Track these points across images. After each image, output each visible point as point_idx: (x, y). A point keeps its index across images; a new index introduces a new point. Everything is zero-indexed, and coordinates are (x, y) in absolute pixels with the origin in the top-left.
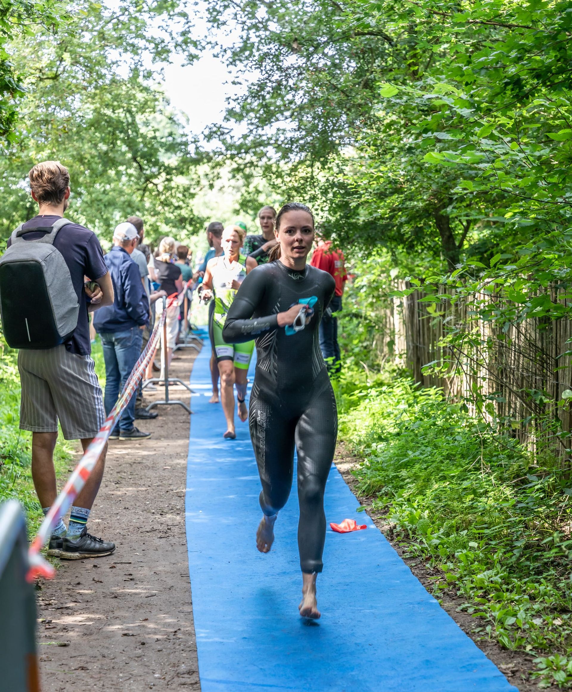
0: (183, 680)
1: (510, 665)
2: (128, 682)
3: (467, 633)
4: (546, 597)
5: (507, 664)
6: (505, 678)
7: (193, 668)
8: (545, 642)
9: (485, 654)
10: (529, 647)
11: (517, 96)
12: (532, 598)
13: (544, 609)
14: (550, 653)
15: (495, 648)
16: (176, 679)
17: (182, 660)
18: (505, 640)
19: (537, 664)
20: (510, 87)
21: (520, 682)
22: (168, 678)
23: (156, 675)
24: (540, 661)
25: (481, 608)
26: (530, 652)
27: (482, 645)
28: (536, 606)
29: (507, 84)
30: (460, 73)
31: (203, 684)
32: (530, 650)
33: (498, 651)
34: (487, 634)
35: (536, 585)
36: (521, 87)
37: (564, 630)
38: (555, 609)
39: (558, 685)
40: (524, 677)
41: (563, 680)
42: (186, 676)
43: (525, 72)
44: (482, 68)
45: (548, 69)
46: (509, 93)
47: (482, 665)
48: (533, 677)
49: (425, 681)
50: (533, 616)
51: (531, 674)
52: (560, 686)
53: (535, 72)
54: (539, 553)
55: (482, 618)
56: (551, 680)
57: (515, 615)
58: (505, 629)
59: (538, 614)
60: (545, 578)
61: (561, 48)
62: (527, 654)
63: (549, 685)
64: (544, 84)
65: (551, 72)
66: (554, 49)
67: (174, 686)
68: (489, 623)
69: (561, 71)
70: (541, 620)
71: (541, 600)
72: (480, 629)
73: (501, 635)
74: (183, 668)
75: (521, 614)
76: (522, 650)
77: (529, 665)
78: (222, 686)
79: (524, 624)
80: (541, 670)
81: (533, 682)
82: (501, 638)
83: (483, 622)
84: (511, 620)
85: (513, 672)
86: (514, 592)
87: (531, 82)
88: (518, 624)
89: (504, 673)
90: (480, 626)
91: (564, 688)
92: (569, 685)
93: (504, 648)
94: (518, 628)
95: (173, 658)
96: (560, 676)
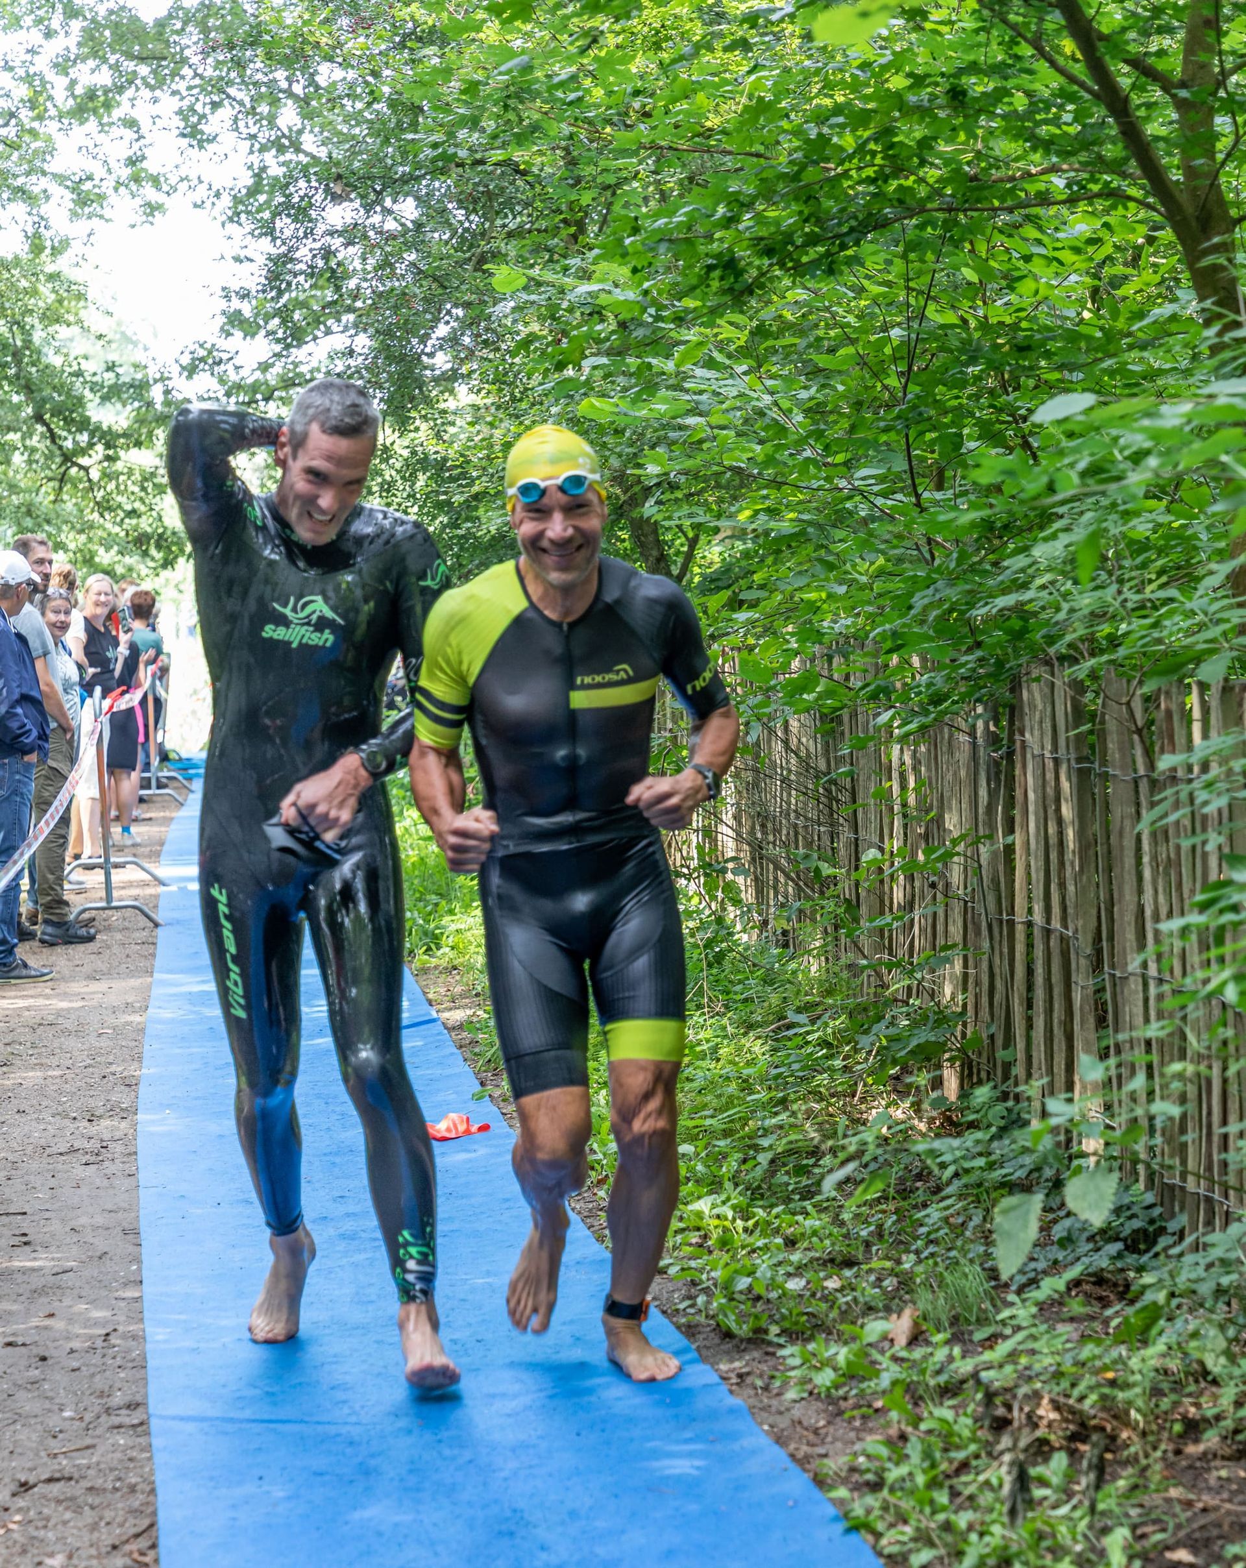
0: (116, 1420)
1: (737, 1364)
2: (12, 1428)
4: (815, 1240)
5: (731, 1361)
6: (724, 1387)
7: (139, 1398)
8: (804, 1318)
9: (695, 1346)
10: (774, 1329)
11: (731, 290)
12: (791, 1243)
13: (812, 1260)
14: (811, 1338)
15: (712, 1335)
16: (104, 1418)
17: (118, 1385)
18: (731, 1322)
19: (784, 1358)
20: (717, 273)
21: (752, 1392)
22: (88, 1417)
23: (67, 1414)
24: (791, 1353)
25: (693, 1264)
26: (776, 1340)
27: (689, 1331)
28: (796, 1257)
29: (710, 268)
30: (620, 251)
31: (155, 1424)
32: (778, 1335)
33: (717, 1341)
34: (699, 1311)
35: (800, 1218)
36: (739, 273)
37: (844, 1296)
38: (832, 1261)
39: (819, 1394)
40: (759, 1383)
41: (828, 1384)
42: (124, 1412)
43: (745, 244)
44: (661, 240)
45: (788, 238)
46: (715, 284)
48: (777, 1383)
50: (789, 1275)
51: (773, 1377)
52: (823, 1396)
53: (763, 244)
54: (811, 1161)
55: (694, 1283)
56: (809, 1387)
57: (751, 1274)
58: (732, 1298)
59: (799, 1271)
60: (814, 1206)
61: (809, 198)
62: (770, 1343)
63: (805, 1395)
64: (782, 265)
65: (793, 242)
66: (796, 199)
67: (98, 1432)
68: (706, 1291)
69: (812, 240)
70: (803, 1283)
71: (806, 1244)
72: (687, 1303)
73: (721, 1309)
74: (118, 1399)
75: (764, 1273)
76: (762, 1336)
77: (772, 1362)
78: (190, 1427)
79: (769, 1290)
80: (793, 1368)
81: (775, 1391)
82: (721, 1317)
83: (694, 1291)
84: (743, 1283)
85: (741, 1376)
86: (758, 1233)
87: (757, 262)
88: (759, 1289)
89: (724, 1379)
90: (690, 1297)
91: (830, 1399)
92: (841, 1392)
93: (728, 1335)
94: (758, 1298)
95: (99, 1383)
96: (824, 1378)
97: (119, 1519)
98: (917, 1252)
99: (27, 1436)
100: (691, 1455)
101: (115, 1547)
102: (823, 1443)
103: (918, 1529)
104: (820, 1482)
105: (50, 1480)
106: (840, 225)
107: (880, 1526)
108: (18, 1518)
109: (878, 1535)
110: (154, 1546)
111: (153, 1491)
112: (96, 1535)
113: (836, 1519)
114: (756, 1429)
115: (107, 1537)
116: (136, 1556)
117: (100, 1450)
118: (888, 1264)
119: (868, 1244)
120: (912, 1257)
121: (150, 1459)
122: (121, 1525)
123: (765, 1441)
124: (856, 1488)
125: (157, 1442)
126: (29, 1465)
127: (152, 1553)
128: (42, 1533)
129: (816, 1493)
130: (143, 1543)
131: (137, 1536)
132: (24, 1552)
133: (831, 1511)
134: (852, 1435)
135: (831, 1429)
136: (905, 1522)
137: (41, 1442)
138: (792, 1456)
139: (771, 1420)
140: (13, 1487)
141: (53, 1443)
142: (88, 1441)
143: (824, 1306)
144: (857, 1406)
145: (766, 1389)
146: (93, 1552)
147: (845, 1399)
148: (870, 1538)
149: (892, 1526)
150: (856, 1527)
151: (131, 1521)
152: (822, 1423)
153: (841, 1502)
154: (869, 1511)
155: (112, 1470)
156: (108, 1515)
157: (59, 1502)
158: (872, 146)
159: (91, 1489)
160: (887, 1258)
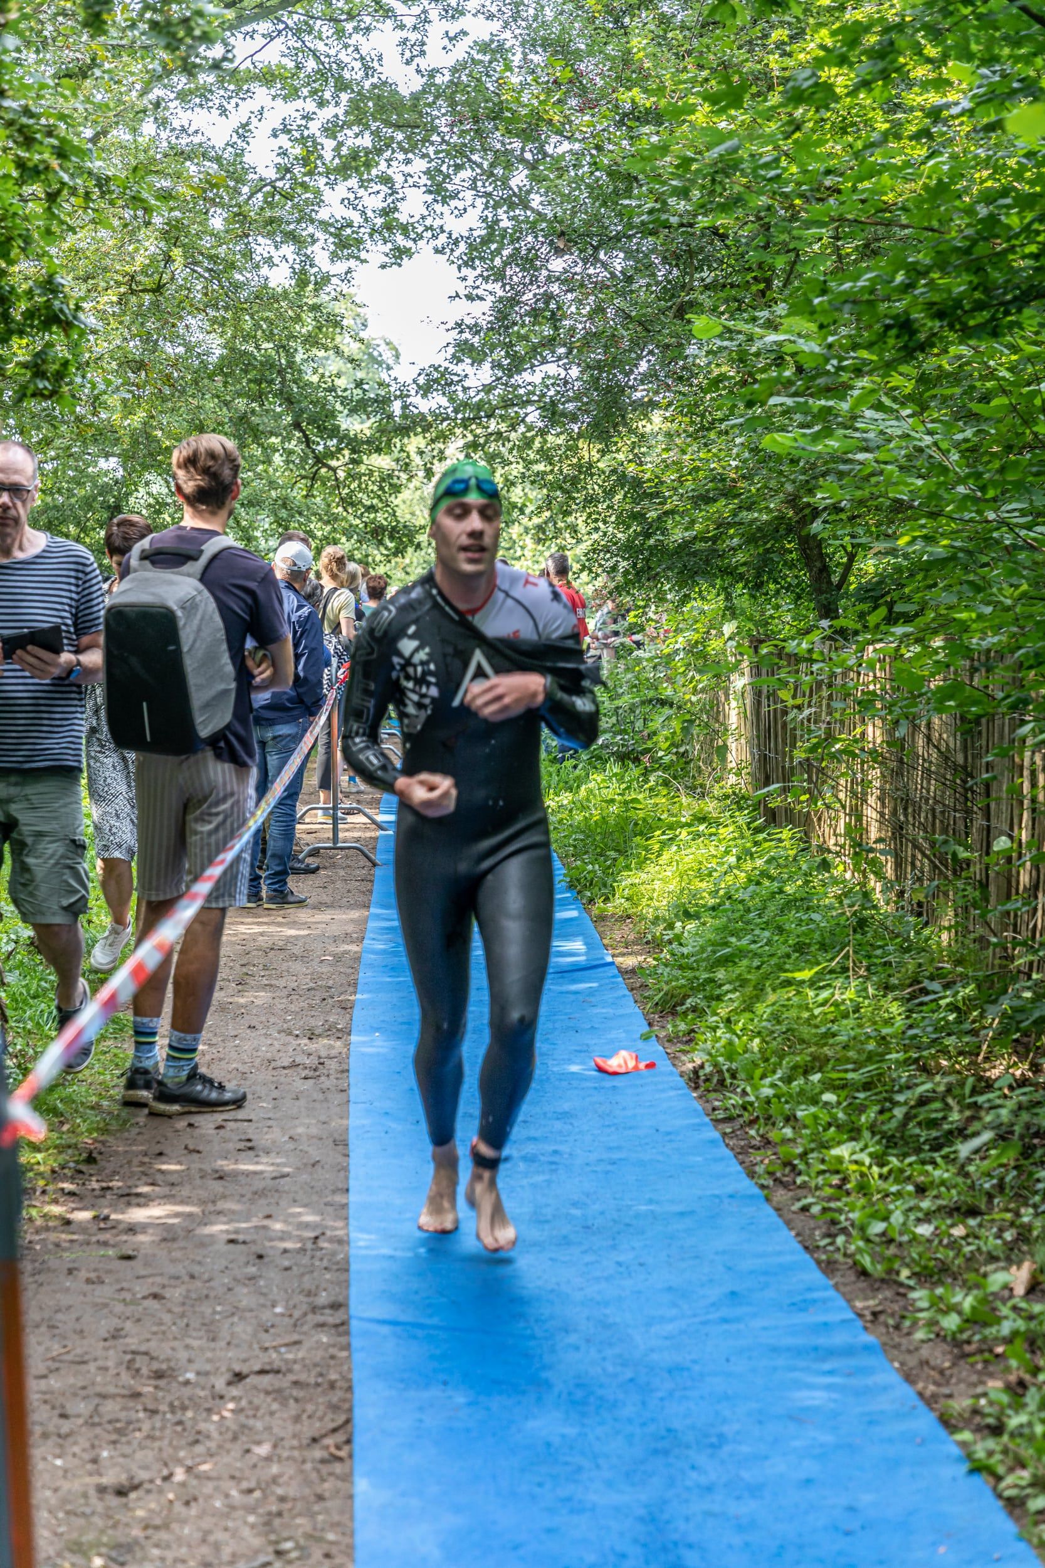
0: (320, 1319)
1: (871, 1303)
2: (230, 1320)
3: (806, 1248)
4: (943, 1189)
5: (866, 1299)
6: (859, 1323)
7: (341, 1299)
8: (932, 1263)
9: (831, 1283)
10: (905, 1273)
11: (905, 347)
12: (921, 1190)
13: (940, 1209)
14: (940, 1282)
15: (849, 1272)
16: (310, 1317)
17: (323, 1285)
18: (866, 1261)
19: (914, 1300)
20: (893, 332)
21: (883, 1330)
22: (297, 1314)
23: (278, 1310)
24: (920, 1296)
25: (833, 1205)
26: (907, 1282)
27: (828, 1267)
28: (926, 1204)
29: (888, 327)
30: (809, 309)
31: (354, 1324)
32: (909, 1278)
33: (853, 1278)
34: (838, 1249)
35: (929, 1168)
36: (913, 333)
37: (969, 1244)
38: (958, 1209)
39: (945, 1337)
40: (891, 1322)
41: (954, 1328)
42: (327, 1311)
43: (920, 307)
44: (846, 302)
45: (958, 303)
46: (891, 341)
47: (824, 1301)
48: (907, 1323)
49: (726, 1327)
50: (919, 1221)
51: (903, 1317)
52: (949, 1339)
53: (936, 308)
55: (834, 1222)
56: (936, 1329)
57: (886, 1219)
58: (868, 1240)
59: (927, 1218)
60: (943, 1157)
61: (979, 269)
62: (901, 1285)
63: (932, 1336)
64: (951, 327)
65: (962, 308)
66: (967, 270)
67: (305, 1328)
68: (844, 1231)
69: (979, 306)
70: (931, 1229)
71: (935, 1192)
72: (827, 1241)
73: (859, 1250)
74: (323, 1298)
75: (897, 1218)
76: (894, 1277)
77: (902, 1303)
78: (385, 1330)
79: (901, 1234)
80: (921, 1310)
81: (905, 1331)
82: (858, 1257)
83: (834, 1230)
84: (878, 1227)
85: (875, 1314)
86: (891, 1179)
87: (930, 324)
88: (891, 1234)
89: (860, 1316)
90: (829, 1235)
91: (957, 1343)
92: (965, 1336)
93: (864, 1273)
94: (891, 1241)
95: (307, 1282)
96: (951, 1322)
97: (319, 1414)
98: (1035, 1206)
99: (243, 1330)
100: (829, 1387)
101: (314, 1440)
102: (948, 1383)
103: (1034, 1476)
104: (948, 1423)
105: (262, 1372)
106: (1005, 294)
107: (1001, 1470)
108: (231, 1406)
109: (999, 1479)
110: (348, 1441)
111: (350, 1389)
112: (298, 1427)
113: (959, 1460)
114: (887, 1364)
115: (310, 1429)
116: (333, 1450)
117: (307, 1344)
118: (1009, 1216)
119: (990, 1196)
120: (1031, 1210)
121: (349, 1357)
122: (321, 1419)
123: (895, 1379)
124: (978, 1429)
125: (356, 1343)
126: (244, 1356)
127: (346, 1448)
128: (251, 1422)
129: (942, 1432)
130: (340, 1437)
131: (334, 1430)
132: (235, 1438)
133: (956, 1451)
134: (974, 1378)
135: (955, 1371)
136: (1023, 1466)
137: (255, 1335)
138: (921, 1395)
139: (901, 1358)
140: (228, 1376)
141: (264, 1336)
142: (296, 1337)
143: (951, 1254)
144: (981, 1351)
145: (897, 1327)
146: (295, 1443)
147: (969, 1342)
148: (991, 1480)
149: (1011, 1470)
150: (978, 1469)
151: (330, 1416)
152: (947, 1364)
153: (963, 1444)
154: (990, 1454)
155: (316, 1365)
156: (310, 1408)
157: (268, 1393)
158: (1036, 226)
159: (296, 1383)
160: (1007, 1210)
